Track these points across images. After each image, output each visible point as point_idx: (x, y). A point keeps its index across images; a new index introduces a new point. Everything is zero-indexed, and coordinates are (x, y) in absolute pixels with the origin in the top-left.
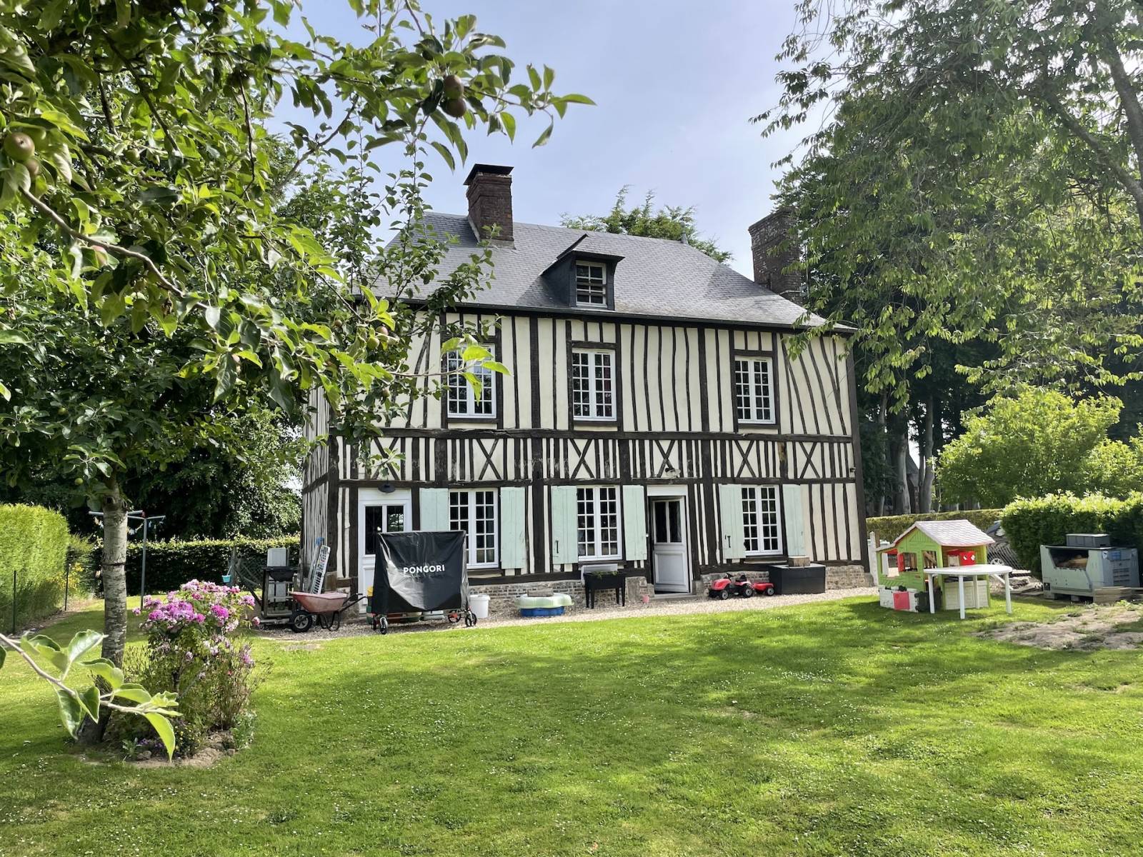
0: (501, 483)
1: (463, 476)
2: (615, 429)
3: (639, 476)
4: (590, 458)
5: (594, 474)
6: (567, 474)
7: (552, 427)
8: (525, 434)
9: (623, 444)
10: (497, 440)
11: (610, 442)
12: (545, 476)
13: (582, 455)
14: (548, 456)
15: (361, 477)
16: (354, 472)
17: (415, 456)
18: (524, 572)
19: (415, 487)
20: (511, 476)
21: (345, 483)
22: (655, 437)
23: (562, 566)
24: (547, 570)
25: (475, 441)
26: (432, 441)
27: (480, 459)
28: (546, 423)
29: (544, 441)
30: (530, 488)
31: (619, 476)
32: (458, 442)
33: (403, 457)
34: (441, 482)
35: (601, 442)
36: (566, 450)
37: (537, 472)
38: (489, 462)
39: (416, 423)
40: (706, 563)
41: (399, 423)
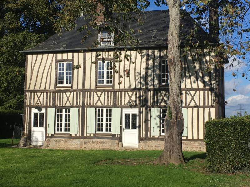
0: (72, 106)
1: (60, 104)
2: (112, 88)
3: (119, 105)
4: (102, 98)
5: (103, 103)
6: (93, 104)
7: (89, 88)
8: (80, 91)
9: (115, 93)
10: (71, 92)
11: (110, 93)
12: (86, 104)
13: (99, 97)
14: (87, 98)
15: (32, 104)
16: (30, 103)
17: (47, 98)
18: (78, 135)
19: (46, 107)
20: (75, 104)
21: (28, 106)
22: (126, 90)
23: (90, 134)
24: (85, 135)
25: (64, 93)
26: (52, 93)
27: (65, 98)
28: (87, 87)
29: (86, 93)
30: (81, 108)
31: (112, 105)
32: (59, 93)
33: (43, 98)
34: (54, 106)
35: (106, 93)
36: (94, 95)
37: (83, 103)
38: (68, 100)
39: (47, 88)
40: (144, 137)
41: (42, 88)
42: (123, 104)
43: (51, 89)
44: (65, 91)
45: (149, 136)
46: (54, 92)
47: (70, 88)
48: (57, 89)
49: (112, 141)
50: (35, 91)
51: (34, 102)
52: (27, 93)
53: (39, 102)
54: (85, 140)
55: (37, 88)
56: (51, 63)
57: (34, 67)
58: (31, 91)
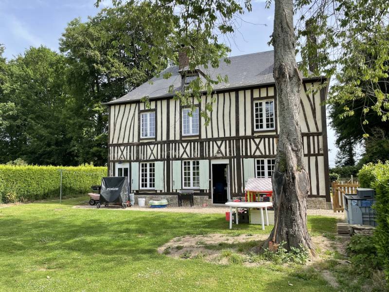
0: (157, 160)
1: (144, 158)
2: (198, 138)
3: (207, 156)
4: (188, 150)
5: (189, 155)
6: (179, 156)
7: (173, 139)
8: (164, 142)
9: (202, 143)
10: (155, 145)
11: (196, 143)
12: (171, 157)
13: (185, 149)
14: (172, 150)
15: (116, 159)
16: (114, 158)
17: (130, 152)
18: (163, 191)
19: (130, 162)
20: (159, 158)
21: (112, 161)
22: (215, 140)
23: (176, 190)
24: (171, 191)
25: (148, 146)
26: (135, 147)
27: (149, 152)
28: (172, 138)
29: (171, 144)
30: (166, 162)
31: (199, 156)
32: (143, 146)
33: (127, 152)
34: (138, 160)
35: (192, 143)
36: (179, 147)
37: (168, 156)
38: (152, 153)
39: (131, 141)
40: (237, 192)
41: (126, 141)
42: (211, 155)
43: (134, 142)
44: (149, 144)
45: (243, 192)
46: (138, 145)
47: (154, 141)
48: (141, 141)
49: (200, 198)
50: (119, 145)
51: (118, 156)
52: (111, 148)
53: (122, 156)
54: (171, 196)
55: (121, 142)
56: (134, 115)
57: (117, 119)
58: (114, 145)
